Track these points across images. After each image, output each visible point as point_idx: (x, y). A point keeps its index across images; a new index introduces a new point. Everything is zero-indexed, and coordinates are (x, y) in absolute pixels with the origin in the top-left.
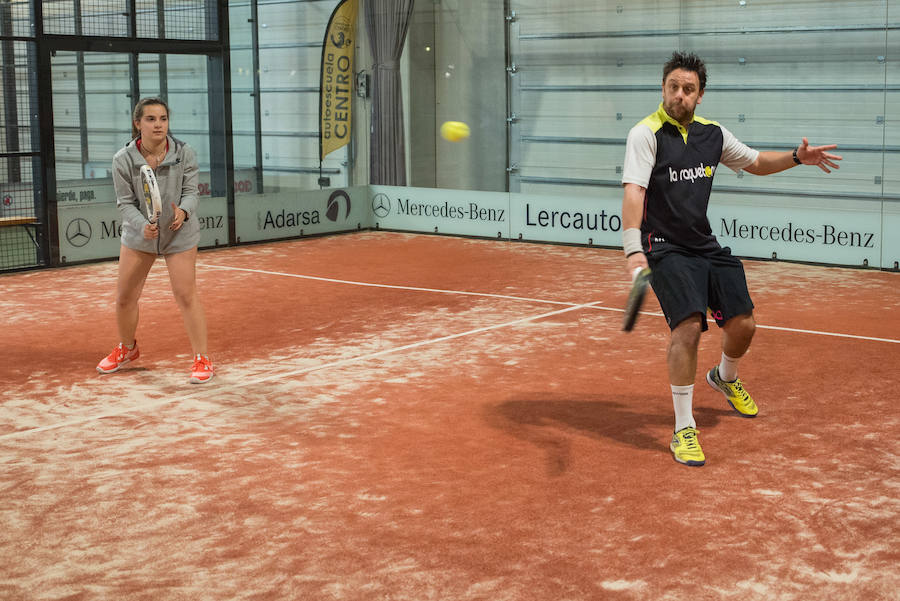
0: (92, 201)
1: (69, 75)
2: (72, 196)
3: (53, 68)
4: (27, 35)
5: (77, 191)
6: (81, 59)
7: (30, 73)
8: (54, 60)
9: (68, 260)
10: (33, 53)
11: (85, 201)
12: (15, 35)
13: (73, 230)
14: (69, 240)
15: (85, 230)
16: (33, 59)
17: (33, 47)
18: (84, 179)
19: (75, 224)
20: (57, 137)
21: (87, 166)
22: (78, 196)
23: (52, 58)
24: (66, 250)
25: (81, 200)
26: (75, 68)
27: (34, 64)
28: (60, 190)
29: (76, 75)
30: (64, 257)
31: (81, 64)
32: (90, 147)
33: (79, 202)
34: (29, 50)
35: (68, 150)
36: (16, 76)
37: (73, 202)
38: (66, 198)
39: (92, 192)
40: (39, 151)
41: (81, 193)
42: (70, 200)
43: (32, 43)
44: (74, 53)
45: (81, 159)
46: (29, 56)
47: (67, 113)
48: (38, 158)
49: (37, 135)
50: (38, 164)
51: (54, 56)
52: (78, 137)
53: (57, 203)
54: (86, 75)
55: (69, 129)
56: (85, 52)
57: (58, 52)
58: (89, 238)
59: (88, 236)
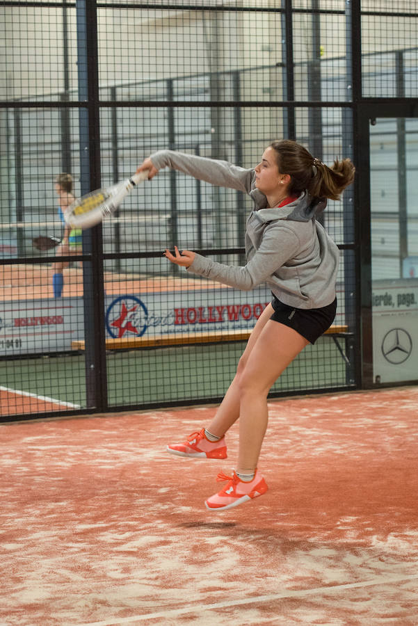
0: (412, 306)
1: (386, 147)
2: (387, 300)
3: (372, 139)
4: (343, 100)
5: (394, 293)
6: (402, 127)
7: (345, 147)
8: (372, 129)
9: (382, 381)
10: (349, 121)
11: (403, 307)
12: (324, 99)
13: (390, 343)
14: (385, 355)
15: (404, 343)
16: (350, 129)
17: (349, 114)
18: (402, 279)
19: (392, 335)
20: (375, 225)
21: (406, 262)
22: (395, 300)
23: (371, 126)
24: (382, 368)
25: (399, 304)
26: (394, 138)
27: (349, 136)
28: (376, 292)
29: (395, 147)
30: (378, 377)
31: (401, 133)
32: (410, 238)
33: (396, 307)
34: (344, 118)
35: (383, 242)
36: (325, 150)
37: (389, 308)
38: (382, 302)
39: (412, 295)
40: (352, 243)
41: (399, 296)
42: (385, 304)
43: (348, 109)
44: (395, 119)
45: (398, 254)
46: (344, 125)
47: (383, 194)
48: (351, 252)
49: (351, 223)
50: (351, 259)
51: (373, 124)
52: (395, 226)
53: (370, 308)
54: (408, 146)
55: (385, 215)
56: (407, 119)
57: (378, 119)
58: (409, 354)
59: (409, 351)
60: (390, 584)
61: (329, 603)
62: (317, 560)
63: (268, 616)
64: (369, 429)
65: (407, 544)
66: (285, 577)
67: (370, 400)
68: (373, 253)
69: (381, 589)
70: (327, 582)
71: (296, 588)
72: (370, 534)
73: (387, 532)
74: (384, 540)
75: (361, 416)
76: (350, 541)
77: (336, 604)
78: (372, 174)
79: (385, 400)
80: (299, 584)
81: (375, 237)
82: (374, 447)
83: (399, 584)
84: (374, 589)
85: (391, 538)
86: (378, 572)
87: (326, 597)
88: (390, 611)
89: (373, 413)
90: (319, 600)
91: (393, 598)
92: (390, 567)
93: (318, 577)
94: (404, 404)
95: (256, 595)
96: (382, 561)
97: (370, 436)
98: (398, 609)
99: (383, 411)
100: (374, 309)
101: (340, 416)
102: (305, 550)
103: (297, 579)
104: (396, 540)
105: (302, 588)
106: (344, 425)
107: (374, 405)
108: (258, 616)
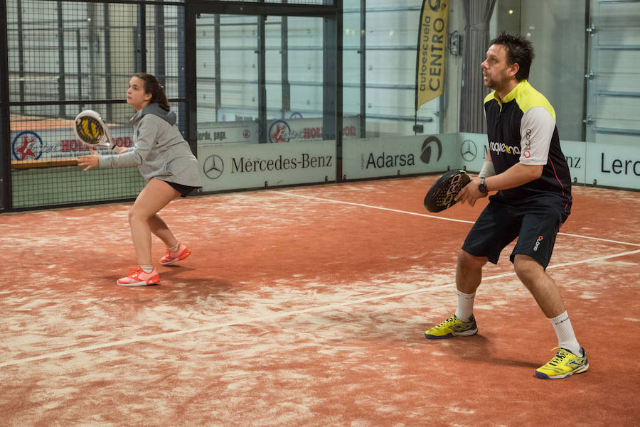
0: (224, 140)
1: (207, 34)
2: (207, 136)
3: (198, 28)
4: (178, 1)
5: (212, 132)
6: (217, 21)
7: (179, 33)
8: (198, 21)
9: (204, 190)
10: (182, 15)
11: (218, 141)
12: (165, 0)
13: (209, 166)
14: (205, 174)
15: (219, 165)
16: (183, 20)
17: (183, 10)
18: (217, 122)
19: (211, 160)
20: (199, 86)
21: (219, 111)
22: (212, 136)
23: (197, 20)
25: (215, 139)
26: (213, 28)
27: (183, 25)
28: (200, 131)
29: (213, 34)
31: (217, 25)
32: (223, 95)
33: (213, 141)
34: (179, 13)
35: (204, 97)
36: (166, 35)
37: (208, 141)
38: (204, 138)
39: (224, 133)
40: (184, 98)
41: (215, 133)
42: (206, 139)
43: (181, 7)
44: (213, 15)
45: (214, 105)
46: (179, 18)
47: (205, 66)
48: (183, 103)
49: (183, 84)
50: (183, 108)
51: (198, 18)
52: (213, 87)
53: (196, 141)
54: (221, 34)
55: (206, 79)
56: (221, 15)
57: (202, 15)
58: (222, 172)
59: (221, 170)
60: (209, 330)
61: (167, 344)
62: (159, 314)
63: (124, 355)
64: (195, 223)
65: (221, 302)
66: (137, 327)
67: (196, 203)
68: (198, 104)
69: (203, 334)
70: (166, 329)
71: (144, 334)
72: (195, 295)
73: (206, 294)
74: (205, 299)
75: (189, 214)
76: (181, 300)
77: (172, 345)
78: (198, 52)
79: (205, 203)
80: (146, 331)
81: (199, 94)
82: (198, 235)
83: (215, 330)
84: (198, 334)
85: (209, 298)
86: (201, 322)
87: (165, 340)
88: (210, 349)
89: (198, 212)
90: (160, 343)
91: (211, 340)
92: (209, 319)
93: (160, 326)
94: (218, 206)
95: (115, 340)
96: (204, 314)
97: (196, 228)
98: (214, 348)
99: (204, 211)
100: (199, 142)
101: (175, 214)
102: (151, 307)
103: (145, 328)
104: (213, 299)
105: (148, 334)
106: (178, 220)
107: (198, 207)
108: (117, 355)
